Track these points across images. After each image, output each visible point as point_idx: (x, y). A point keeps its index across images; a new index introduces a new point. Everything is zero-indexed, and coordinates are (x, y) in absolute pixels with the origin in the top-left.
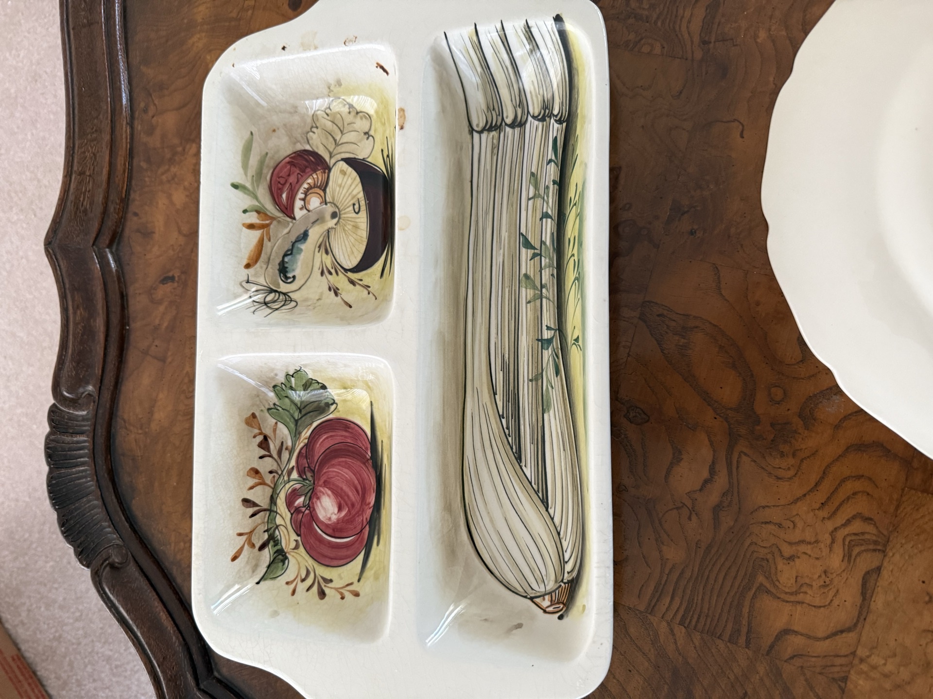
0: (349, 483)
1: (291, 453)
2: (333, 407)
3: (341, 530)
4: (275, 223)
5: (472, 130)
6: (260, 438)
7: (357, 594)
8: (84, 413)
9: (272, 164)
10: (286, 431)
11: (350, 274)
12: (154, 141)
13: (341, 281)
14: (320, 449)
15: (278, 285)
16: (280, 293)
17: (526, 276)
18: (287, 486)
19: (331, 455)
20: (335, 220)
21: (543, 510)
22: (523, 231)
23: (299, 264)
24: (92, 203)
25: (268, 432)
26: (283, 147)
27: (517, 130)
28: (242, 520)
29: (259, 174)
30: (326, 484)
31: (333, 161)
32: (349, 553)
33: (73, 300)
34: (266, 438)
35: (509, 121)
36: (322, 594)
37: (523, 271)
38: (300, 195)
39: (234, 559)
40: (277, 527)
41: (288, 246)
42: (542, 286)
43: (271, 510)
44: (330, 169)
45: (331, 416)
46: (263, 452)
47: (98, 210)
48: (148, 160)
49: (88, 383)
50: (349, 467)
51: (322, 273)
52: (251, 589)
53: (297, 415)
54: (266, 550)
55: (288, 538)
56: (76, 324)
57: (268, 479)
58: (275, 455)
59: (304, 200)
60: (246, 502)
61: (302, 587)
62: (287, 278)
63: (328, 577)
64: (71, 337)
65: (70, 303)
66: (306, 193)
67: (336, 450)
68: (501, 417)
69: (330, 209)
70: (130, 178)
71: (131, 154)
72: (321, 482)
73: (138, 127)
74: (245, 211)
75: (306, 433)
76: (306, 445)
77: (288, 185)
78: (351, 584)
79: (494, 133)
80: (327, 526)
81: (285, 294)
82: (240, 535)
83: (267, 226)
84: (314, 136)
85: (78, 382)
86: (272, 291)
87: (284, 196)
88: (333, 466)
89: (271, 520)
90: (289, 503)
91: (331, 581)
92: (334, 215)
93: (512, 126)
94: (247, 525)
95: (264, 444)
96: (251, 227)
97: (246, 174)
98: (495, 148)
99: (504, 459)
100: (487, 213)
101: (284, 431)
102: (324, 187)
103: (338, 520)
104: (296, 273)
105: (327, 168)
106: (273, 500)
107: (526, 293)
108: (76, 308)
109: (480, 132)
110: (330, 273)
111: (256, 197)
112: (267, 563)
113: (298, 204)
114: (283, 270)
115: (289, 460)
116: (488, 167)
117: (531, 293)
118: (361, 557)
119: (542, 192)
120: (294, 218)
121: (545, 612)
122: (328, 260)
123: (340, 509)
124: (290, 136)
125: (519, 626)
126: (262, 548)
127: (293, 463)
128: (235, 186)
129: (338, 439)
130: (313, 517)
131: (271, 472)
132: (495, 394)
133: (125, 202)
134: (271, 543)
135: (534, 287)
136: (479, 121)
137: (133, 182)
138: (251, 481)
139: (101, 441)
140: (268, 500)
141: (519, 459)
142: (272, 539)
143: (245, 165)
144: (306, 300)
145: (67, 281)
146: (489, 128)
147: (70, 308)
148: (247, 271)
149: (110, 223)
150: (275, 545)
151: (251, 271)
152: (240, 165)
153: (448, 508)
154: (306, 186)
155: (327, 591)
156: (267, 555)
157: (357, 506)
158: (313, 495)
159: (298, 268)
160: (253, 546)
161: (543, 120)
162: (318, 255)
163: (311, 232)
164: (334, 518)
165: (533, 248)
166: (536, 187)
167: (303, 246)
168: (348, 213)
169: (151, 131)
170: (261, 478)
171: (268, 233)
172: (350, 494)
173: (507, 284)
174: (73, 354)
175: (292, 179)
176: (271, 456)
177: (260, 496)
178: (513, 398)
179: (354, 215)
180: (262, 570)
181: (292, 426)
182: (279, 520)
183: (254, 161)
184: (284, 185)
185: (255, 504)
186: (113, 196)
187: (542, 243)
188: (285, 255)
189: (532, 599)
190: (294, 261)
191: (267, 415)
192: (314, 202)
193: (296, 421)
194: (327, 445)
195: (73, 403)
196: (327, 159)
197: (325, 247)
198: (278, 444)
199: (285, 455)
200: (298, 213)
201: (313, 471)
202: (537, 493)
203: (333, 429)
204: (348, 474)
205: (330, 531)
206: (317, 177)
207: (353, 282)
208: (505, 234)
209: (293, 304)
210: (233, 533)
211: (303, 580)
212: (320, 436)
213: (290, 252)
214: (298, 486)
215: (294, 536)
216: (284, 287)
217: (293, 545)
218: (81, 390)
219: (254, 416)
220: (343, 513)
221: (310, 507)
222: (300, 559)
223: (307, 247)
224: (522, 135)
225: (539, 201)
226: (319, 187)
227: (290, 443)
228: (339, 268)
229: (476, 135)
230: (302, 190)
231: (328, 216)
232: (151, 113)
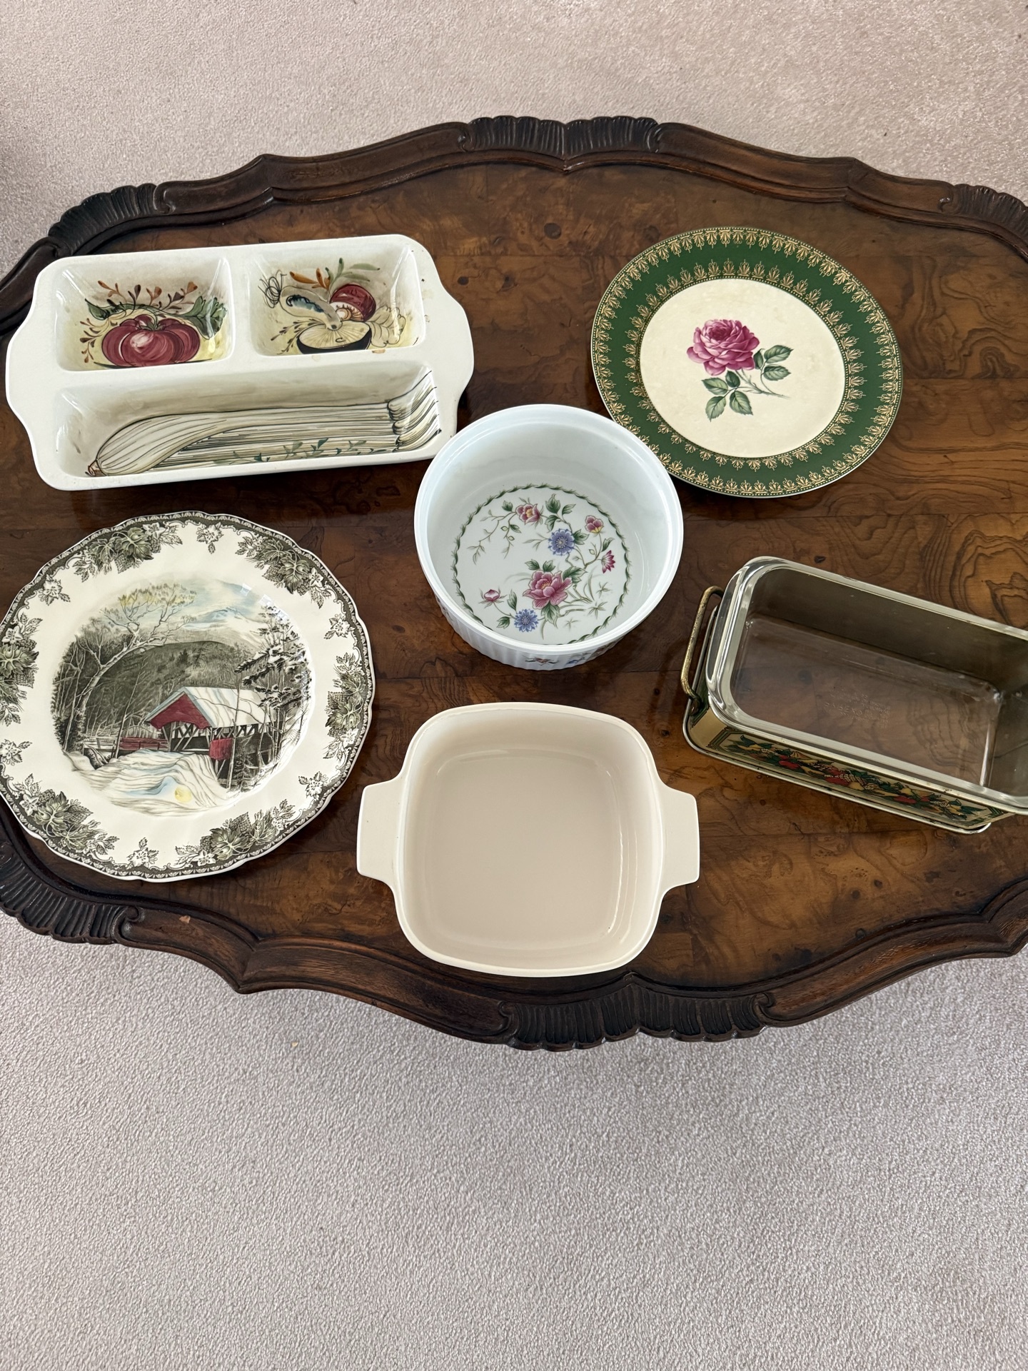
0: (158, 352)
1: (174, 315)
2: (206, 337)
3: (127, 350)
4: (325, 290)
5: (388, 402)
6: (182, 293)
7: (86, 361)
8: (155, 208)
9: (363, 285)
10: (188, 310)
11: (296, 339)
12: (354, 212)
13: (291, 334)
14: (178, 332)
15: (284, 295)
16: (279, 297)
17: (301, 444)
18: (152, 315)
19: (175, 339)
20: (331, 328)
21: (153, 465)
22: (330, 440)
23: (301, 308)
24: (300, 180)
25: (187, 298)
26: (376, 292)
27: (391, 430)
28: (126, 288)
29: (354, 277)
30: (156, 338)
31: (369, 323)
32: (112, 357)
33: (230, 183)
34: (182, 297)
35: (397, 424)
36: (84, 340)
37: (304, 442)
38: (346, 305)
39: (100, 283)
40: (125, 311)
41: (312, 300)
42: (295, 453)
43: (135, 306)
44: (363, 322)
45: (201, 337)
46: (173, 296)
47: (297, 186)
48: (340, 211)
49: (176, 206)
50: (167, 351)
51: (295, 323)
52: (81, 297)
53: (200, 316)
54: (108, 305)
55: (117, 319)
56: (215, 189)
57: (155, 302)
58: (172, 305)
59: (343, 307)
60: (138, 289)
61: (87, 328)
62: (290, 301)
63: (95, 344)
64: (205, 187)
65: (228, 181)
66: (348, 309)
67: (178, 342)
68: (209, 437)
69: (338, 324)
70: (325, 202)
71: (342, 198)
72: (157, 335)
73: (362, 199)
74: (327, 269)
75: (188, 323)
76: (181, 324)
77: (351, 296)
78: (92, 358)
79: (388, 415)
80: (129, 341)
81: (278, 300)
82: (116, 286)
83: (323, 286)
84: (385, 311)
85: (176, 200)
86: (279, 291)
87: (344, 295)
88: (168, 341)
89: (129, 306)
90: (142, 317)
91: (93, 346)
92: (334, 327)
93: (394, 427)
94: (124, 290)
95: (178, 297)
96: (319, 275)
97: (351, 268)
98: (380, 418)
99: (183, 440)
100: (339, 417)
101: (189, 308)
102: (352, 319)
103: (133, 348)
104: (294, 307)
105: (364, 320)
106: (142, 306)
107: (290, 445)
108: (225, 186)
109: (388, 408)
110: (296, 328)
111: (339, 275)
112: (100, 306)
113: (340, 304)
114: (295, 298)
115: (169, 314)
116: (368, 415)
117: (291, 447)
118: (110, 363)
119: (354, 448)
120: (330, 302)
121: (89, 467)
122: (304, 326)
123: (140, 348)
124: (383, 295)
125: (79, 451)
126: (109, 301)
127: (168, 317)
128: (341, 261)
129: (186, 343)
130: (133, 333)
131: (160, 303)
132: (224, 432)
133: (309, 202)
134: (113, 308)
135: (294, 449)
136: (395, 405)
137: (323, 205)
138: (152, 290)
139: (139, 224)
140: (141, 303)
141: (184, 449)
142: (116, 308)
143: (356, 266)
144: (276, 313)
145: (242, 176)
146: (391, 413)
147: (225, 183)
148: (289, 274)
149: (290, 196)
150: (112, 311)
151: (289, 277)
152: (356, 263)
153: (146, 406)
154: (352, 308)
155: (86, 343)
156: (105, 305)
157: (143, 359)
158: (147, 331)
159: (296, 308)
160: (110, 296)
161: (397, 443)
162: (307, 319)
163: (322, 314)
164: (134, 345)
165: (319, 446)
166: (356, 444)
167: (312, 310)
168: (335, 335)
169: (360, 208)
170: (155, 297)
171: (318, 286)
172: (151, 353)
173: (296, 433)
174: (193, 191)
175: (356, 299)
176: (171, 302)
177: (143, 297)
178: (222, 443)
179: (335, 339)
180: (95, 303)
181: (193, 314)
182: (129, 311)
183: (361, 272)
184: (352, 294)
185: (137, 295)
186: (309, 193)
187: (322, 451)
188: (305, 299)
189: (96, 461)
190: (302, 305)
191: (197, 297)
192: (342, 314)
193: (196, 316)
194: (183, 337)
195: (160, 199)
196: (371, 320)
197: (313, 323)
198: (180, 306)
199: (173, 311)
200: (334, 305)
201: (164, 329)
202: (163, 461)
203: (192, 339)
204: (164, 350)
205: (125, 343)
206: (358, 314)
207: (290, 341)
208: (327, 429)
209: (272, 305)
210: (117, 280)
211: (91, 329)
212: (187, 331)
213: (308, 302)
214: (153, 321)
215: (119, 322)
216: (283, 299)
217: (114, 322)
218: (171, 202)
219: (196, 288)
220: (138, 351)
221: (140, 330)
222: (105, 327)
223: (312, 312)
224: (389, 433)
225: (348, 447)
226: (352, 317)
227: (181, 313)
228: (299, 332)
229: (385, 405)
230: (349, 306)
231: (333, 323)
232: (373, 205)
